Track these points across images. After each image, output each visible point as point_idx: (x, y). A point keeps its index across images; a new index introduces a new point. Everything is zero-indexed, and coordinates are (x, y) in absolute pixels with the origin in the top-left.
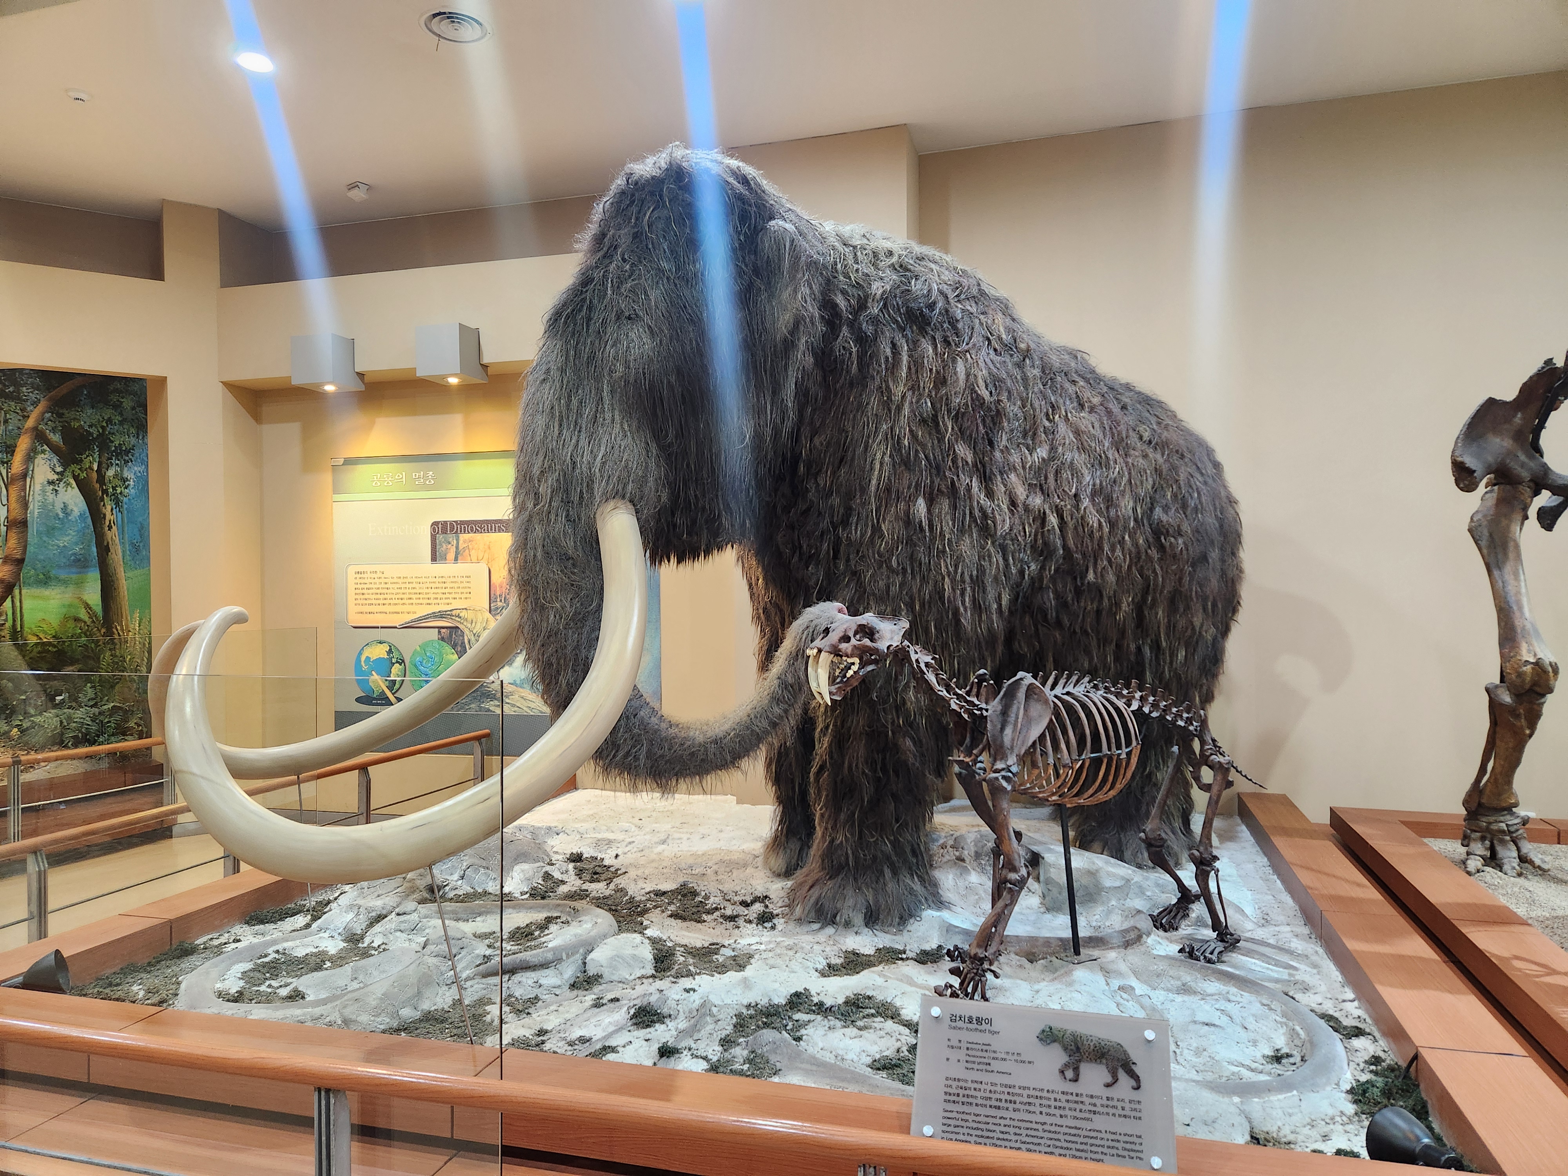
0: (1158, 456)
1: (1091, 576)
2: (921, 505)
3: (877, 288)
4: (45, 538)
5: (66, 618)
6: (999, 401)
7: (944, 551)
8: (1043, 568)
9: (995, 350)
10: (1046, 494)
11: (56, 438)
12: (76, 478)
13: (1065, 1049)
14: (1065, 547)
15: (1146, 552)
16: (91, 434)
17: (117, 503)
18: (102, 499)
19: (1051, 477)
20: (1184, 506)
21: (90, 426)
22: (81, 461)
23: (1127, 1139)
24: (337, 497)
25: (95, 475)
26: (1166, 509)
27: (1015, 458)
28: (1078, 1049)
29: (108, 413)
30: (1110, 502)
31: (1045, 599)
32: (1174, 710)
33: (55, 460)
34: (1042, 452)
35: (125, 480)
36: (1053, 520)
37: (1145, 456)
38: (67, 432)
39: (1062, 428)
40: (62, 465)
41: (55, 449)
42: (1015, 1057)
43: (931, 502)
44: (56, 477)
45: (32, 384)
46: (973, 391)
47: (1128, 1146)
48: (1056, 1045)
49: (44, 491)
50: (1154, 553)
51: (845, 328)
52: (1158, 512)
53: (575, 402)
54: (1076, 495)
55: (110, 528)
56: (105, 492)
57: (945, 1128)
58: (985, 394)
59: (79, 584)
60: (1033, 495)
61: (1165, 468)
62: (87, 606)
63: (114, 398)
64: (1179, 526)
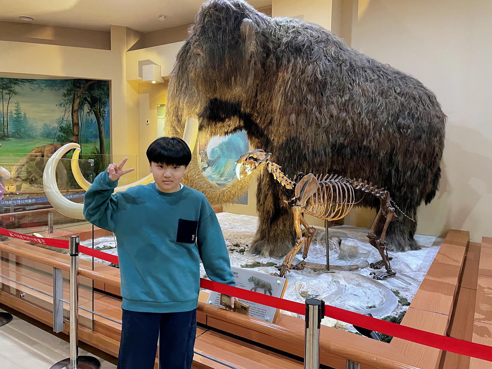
0: (403, 99)
1: (365, 143)
2: (293, 116)
3: (284, 40)
4: (87, 129)
5: (92, 153)
6: (326, 79)
7: (301, 133)
8: (345, 140)
9: (328, 60)
10: (348, 112)
11: (89, 99)
12: (94, 111)
13: (255, 283)
14: (354, 132)
15: (393, 135)
16: (97, 98)
17: (103, 119)
18: (100, 118)
19: (350, 107)
20: (413, 117)
21: (97, 96)
22: (95, 106)
23: (262, 311)
24: (158, 117)
25: (98, 110)
26: (404, 119)
27: (335, 99)
28: (258, 284)
29: (101, 91)
30: (375, 115)
31: (346, 151)
32: (376, 190)
33: (89, 105)
34: (347, 97)
35: (105, 112)
36: (349, 122)
37: (396, 98)
38: (92, 97)
39: (356, 88)
40: (90, 107)
41: (89, 103)
42: (241, 284)
43: (298, 115)
44: (89, 111)
45: (83, 83)
46: (315, 75)
47: (262, 313)
48: (252, 282)
49: (86, 115)
50: (397, 135)
51: (272, 55)
52: (400, 120)
53: (181, 83)
54: (360, 113)
55: (102, 126)
56: (101, 115)
57: (215, 302)
58: (319, 77)
59: (95, 143)
60: (342, 113)
61: (405, 103)
62: (97, 149)
63: (102, 87)
64: (409, 125)
